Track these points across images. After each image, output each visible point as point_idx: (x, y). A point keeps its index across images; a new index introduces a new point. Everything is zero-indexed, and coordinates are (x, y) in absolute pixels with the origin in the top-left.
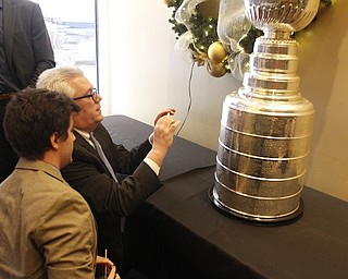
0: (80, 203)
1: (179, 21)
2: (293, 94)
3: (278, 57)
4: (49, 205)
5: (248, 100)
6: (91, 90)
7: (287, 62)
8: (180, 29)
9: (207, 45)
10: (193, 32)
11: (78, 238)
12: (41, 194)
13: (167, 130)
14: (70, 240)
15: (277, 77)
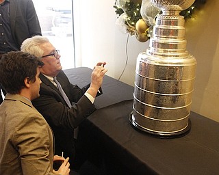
0: (40, 119)
1: (119, 7)
2: (182, 52)
3: (171, 27)
4: (21, 120)
5: (152, 56)
6: (54, 51)
7: (177, 30)
8: (120, 12)
9: (135, 21)
10: (127, 13)
11: (39, 141)
12: (16, 114)
13: (99, 75)
14: (34, 141)
15: (171, 41)
